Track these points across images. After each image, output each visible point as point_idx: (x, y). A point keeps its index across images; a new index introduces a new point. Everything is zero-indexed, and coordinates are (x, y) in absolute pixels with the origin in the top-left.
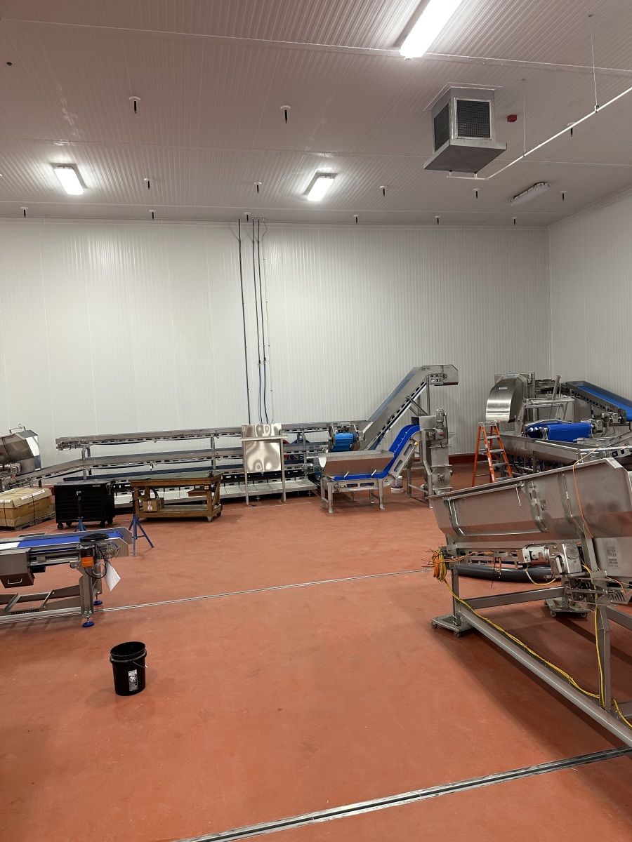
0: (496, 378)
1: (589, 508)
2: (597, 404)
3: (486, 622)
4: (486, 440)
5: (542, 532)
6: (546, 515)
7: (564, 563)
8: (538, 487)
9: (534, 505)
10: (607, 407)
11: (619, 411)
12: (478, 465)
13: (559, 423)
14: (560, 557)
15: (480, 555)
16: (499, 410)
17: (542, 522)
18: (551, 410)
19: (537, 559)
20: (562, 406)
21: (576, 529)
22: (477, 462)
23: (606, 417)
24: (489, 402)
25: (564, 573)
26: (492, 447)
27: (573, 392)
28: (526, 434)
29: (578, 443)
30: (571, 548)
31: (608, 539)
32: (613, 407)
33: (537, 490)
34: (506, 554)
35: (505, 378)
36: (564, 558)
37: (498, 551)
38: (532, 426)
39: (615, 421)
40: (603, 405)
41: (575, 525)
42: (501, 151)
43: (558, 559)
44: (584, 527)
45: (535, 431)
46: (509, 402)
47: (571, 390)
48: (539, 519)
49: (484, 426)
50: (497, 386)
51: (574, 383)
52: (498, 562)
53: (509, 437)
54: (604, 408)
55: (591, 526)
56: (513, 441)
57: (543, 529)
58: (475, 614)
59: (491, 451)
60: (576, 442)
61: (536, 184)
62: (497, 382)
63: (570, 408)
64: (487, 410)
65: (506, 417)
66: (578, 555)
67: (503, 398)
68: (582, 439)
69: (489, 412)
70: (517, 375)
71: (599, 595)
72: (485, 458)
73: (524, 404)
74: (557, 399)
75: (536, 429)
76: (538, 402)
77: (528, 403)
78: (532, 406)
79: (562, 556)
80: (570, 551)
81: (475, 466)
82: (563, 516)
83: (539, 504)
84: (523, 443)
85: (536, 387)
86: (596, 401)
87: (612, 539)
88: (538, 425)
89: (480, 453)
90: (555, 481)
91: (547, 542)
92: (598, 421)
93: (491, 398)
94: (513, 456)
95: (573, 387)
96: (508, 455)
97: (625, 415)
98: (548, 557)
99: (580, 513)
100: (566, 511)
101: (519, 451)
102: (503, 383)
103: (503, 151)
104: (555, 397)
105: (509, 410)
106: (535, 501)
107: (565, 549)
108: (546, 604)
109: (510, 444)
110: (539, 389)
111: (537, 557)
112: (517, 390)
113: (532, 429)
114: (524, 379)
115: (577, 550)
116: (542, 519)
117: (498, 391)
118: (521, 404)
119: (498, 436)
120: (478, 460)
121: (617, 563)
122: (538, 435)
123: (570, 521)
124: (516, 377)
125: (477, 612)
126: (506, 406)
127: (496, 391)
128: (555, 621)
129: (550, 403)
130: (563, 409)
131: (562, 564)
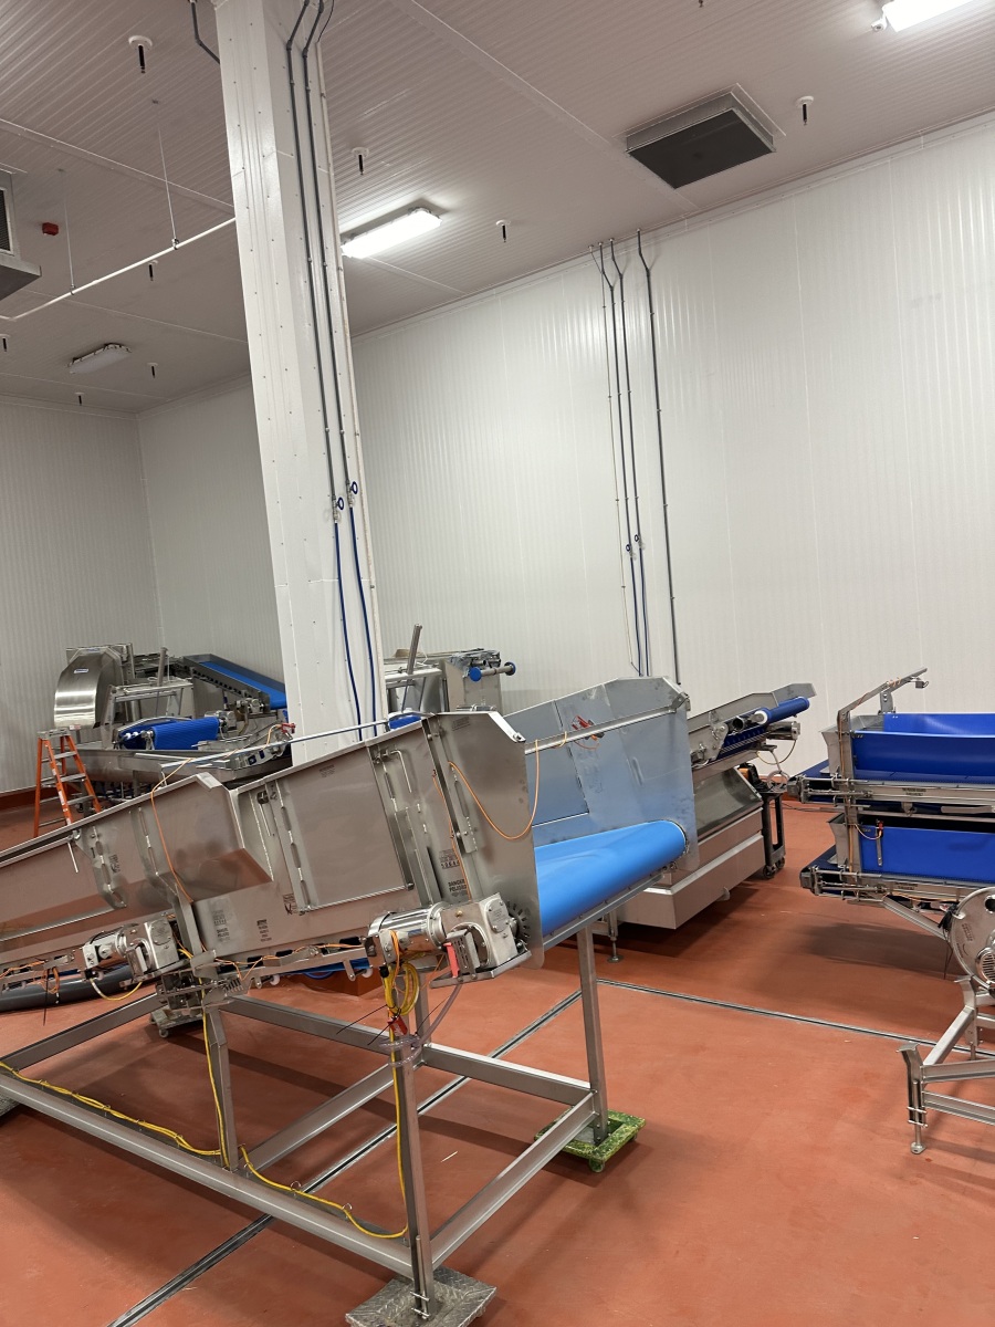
0: (69, 654)
1: (180, 856)
2: (230, 688)
3: (39, 1087)
4: (54, 761)
5: (116, 908)
6: (121, 880)
7: (149, 953)
8: (103, 835)
9: (99, 867)
10: (243, 692)
11: (261, 696)
12: (41, 805)
13: (172, 721)
14: (142, 945)
15: (22, 971)
16: (76, 708)
17: (116, 892)
18: (159, 702)
19: (109, 958)
20: (174, 694)
21: (165, 894)
22: (40, 802)
23: (243, 706)
24: (59, 695)
25: (151, 969)
26: (65, 771)
27: (195, 672)
28: (121, 744)
29: (200, 749)
30: (158, 926)
31: (216, 898)
32: (253, 690)
33: (102, 841)
34: (65, 959)
35: (85, 653)
36: (150, 946)
37: (53, 956)
38: (128, 731)
39: (256, 711)
40: (239, 689)
41: (164, 887)
42: (31, 278)
43: (139, 950)
44: (177, 888)
45: (134, 738)
46: (92, 693)
47: (191, 669)
48: (109, 888)
49: (47, 738)
50: (70, 668)
51: (197, 657)
52: (53, 976)
53: (93, 752)
54: (240, 693)
55: (188, 884)
56: (101, 758)
57: (117, 904)
58: (19, 1079)
59: (63, 780)
60: (196, 748)
61: (107, 345)
62: (71, 661)
63: (188, 697)
64: (56, 709)
65: (90, 718)
66: (170, 935)
67: (82, 687)
68: (204, 742)
69: (59, 713)
70: (103, 649)
71: (207, 991)
72: (54, 792)
73: (114, 695)
74: (166, 684)
75: (136, 734)
76: (135, 690)
77: (120, 694)
78: (127, 698)
79: (146, 943)
80: (158, 932)
81: (37, 808)
82: (144, 878)
83: (108, 863)
84: (116, 759)
85: (136, 666)
86: (229, 685)
87: (222, 897)
88: (138, 728)
89: (44, 785)
90: (127, 821)
91: (121, 924)
92: (229, 713)
93: (61, 690)
94: (103, 784)
95: (194, 664)
96: (94, 784)
97: (268, 701)
98: (125, 949)
99: (169, 867)
100: (148, 868)
101: (111, 773)
102: (80, 662)
103: (35, 277)
104: (161, 681)
105: (93, 706)
106: (102, 859)
107: (148, 930)
108: (153, 1020)
109: (95, 763)
110: (141, 670)
111: (110, 953)
112: (105, 671)
113: (129, 735)
114: (116, 655)
115: (169, 928)
116: (114, 887)
117: (73, 675)
118: (109, 695)
119: (74, 753)
120: (42, 799)
121: (227, 934)
122: (138, 743)
123: (155, 883)
124: (101, 652)
125: (24, 1074)
126: (86, 700)
127: (69, 676)
128: (168, 1044)
129: (154, 691)
130: (178, 700)
131: (146, 957)
